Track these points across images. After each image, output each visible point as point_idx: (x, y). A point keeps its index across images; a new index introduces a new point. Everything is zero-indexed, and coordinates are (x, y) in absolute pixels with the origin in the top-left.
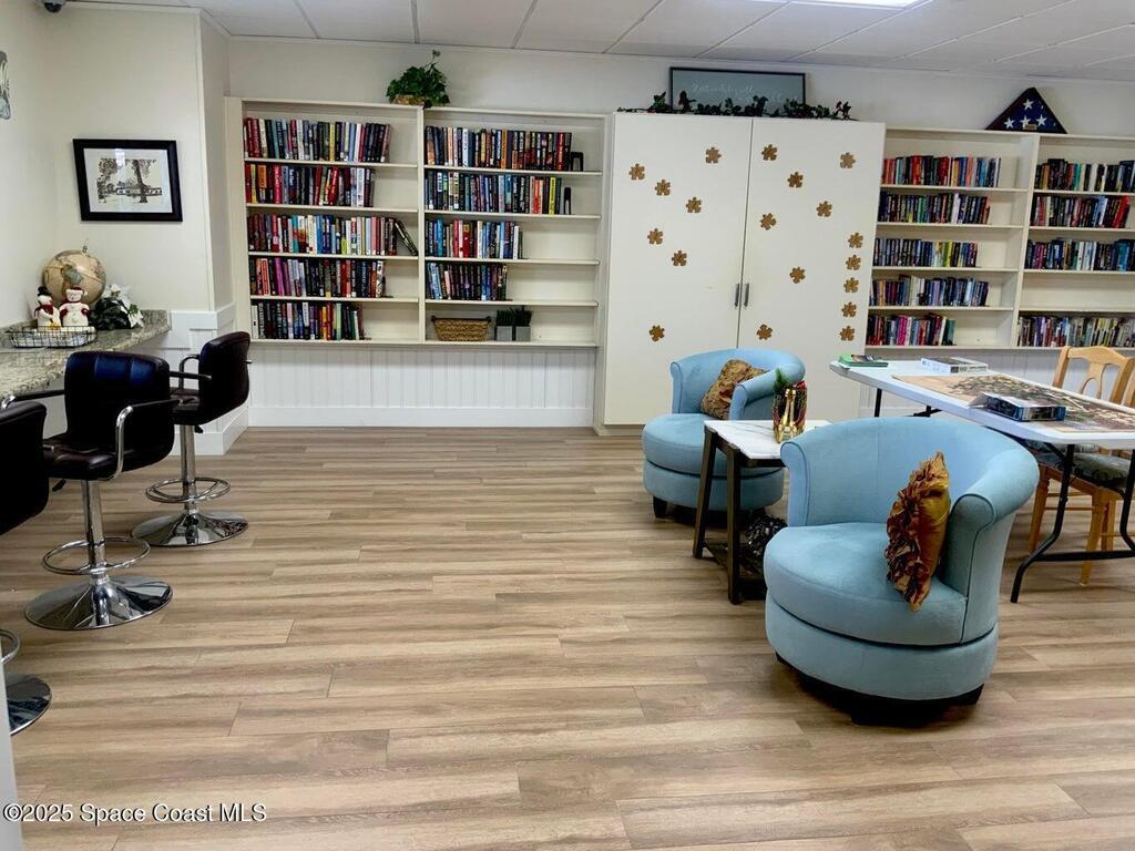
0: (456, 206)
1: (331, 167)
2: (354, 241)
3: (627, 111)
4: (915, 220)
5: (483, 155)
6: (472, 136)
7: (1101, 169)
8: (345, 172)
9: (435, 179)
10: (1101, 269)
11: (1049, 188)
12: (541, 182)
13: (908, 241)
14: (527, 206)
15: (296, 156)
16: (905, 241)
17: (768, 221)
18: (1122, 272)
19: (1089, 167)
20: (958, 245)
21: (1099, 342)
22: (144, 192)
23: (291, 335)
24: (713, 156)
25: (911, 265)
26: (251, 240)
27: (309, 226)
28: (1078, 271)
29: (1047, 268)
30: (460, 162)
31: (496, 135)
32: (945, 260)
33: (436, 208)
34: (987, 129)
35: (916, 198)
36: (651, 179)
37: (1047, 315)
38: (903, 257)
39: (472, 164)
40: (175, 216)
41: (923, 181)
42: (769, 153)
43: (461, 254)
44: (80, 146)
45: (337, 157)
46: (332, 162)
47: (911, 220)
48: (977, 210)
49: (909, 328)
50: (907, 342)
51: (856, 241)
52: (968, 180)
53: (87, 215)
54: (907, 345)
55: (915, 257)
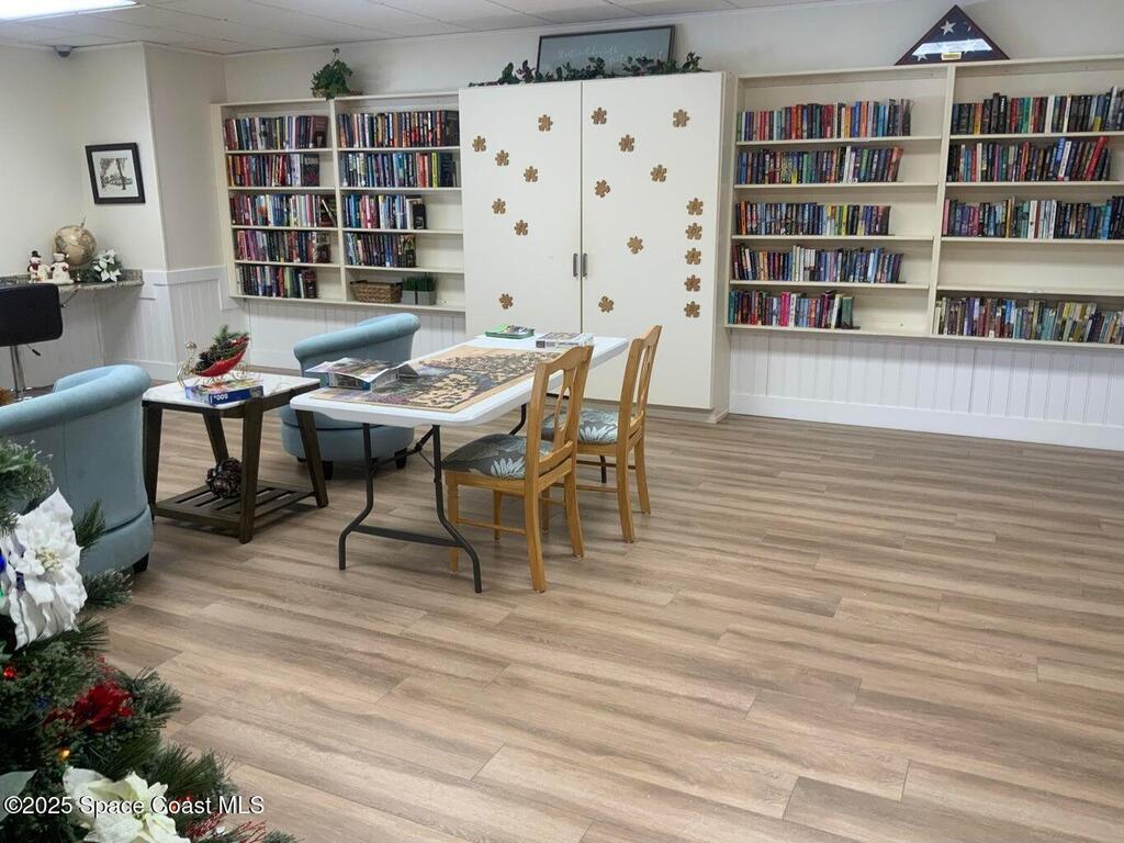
0: (363, 183)
1: (278, 155)
2: (295, 215)
3: (480, 85)
4: (800, 180)
5: (380, 136)
6: (371, 119)
7: (1061, 102)
8: (287, 157)
9: (347, 161)
10: (1072, 237)
11: (982, 132)
12: (426, 158)
13: (792, 205)
14: (415, 181)
15: (256, 147)
16: (788, 205)
17: (602, 189)
18: (1104, 241)
19: (1042, 102)
20: (856, 208)
21: (1066, 334)
22: (124, 182)
23: (260, 293)
24: (545, 123)
25: (797, 233)
26: (234, 216)
27: (267, 203)
28: (1031, 238)
29: (984, 235)
30: (365, 146)
31: (388, 118)
32: (840, 227)
33: (349, 185)
34: (897, 64)
35: (801, 154)
36: (492, 150)
37: (983, 297)
38: (787, 224)
39: (373, 145)
40: (141, 199)
41: (805, 134)
42: (600, 117)
43: (369, 225)
44: (90, 150)
45: (282, 147)
46: (279, 151)
47: (794, 180)
48: (882, 165)
49: (793, 307)
50: (792, 324)
51: (695, 207)
52: (863, 130)
53: (99, 201)
54: (791, 327)
55: (803, 224)
